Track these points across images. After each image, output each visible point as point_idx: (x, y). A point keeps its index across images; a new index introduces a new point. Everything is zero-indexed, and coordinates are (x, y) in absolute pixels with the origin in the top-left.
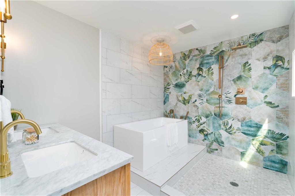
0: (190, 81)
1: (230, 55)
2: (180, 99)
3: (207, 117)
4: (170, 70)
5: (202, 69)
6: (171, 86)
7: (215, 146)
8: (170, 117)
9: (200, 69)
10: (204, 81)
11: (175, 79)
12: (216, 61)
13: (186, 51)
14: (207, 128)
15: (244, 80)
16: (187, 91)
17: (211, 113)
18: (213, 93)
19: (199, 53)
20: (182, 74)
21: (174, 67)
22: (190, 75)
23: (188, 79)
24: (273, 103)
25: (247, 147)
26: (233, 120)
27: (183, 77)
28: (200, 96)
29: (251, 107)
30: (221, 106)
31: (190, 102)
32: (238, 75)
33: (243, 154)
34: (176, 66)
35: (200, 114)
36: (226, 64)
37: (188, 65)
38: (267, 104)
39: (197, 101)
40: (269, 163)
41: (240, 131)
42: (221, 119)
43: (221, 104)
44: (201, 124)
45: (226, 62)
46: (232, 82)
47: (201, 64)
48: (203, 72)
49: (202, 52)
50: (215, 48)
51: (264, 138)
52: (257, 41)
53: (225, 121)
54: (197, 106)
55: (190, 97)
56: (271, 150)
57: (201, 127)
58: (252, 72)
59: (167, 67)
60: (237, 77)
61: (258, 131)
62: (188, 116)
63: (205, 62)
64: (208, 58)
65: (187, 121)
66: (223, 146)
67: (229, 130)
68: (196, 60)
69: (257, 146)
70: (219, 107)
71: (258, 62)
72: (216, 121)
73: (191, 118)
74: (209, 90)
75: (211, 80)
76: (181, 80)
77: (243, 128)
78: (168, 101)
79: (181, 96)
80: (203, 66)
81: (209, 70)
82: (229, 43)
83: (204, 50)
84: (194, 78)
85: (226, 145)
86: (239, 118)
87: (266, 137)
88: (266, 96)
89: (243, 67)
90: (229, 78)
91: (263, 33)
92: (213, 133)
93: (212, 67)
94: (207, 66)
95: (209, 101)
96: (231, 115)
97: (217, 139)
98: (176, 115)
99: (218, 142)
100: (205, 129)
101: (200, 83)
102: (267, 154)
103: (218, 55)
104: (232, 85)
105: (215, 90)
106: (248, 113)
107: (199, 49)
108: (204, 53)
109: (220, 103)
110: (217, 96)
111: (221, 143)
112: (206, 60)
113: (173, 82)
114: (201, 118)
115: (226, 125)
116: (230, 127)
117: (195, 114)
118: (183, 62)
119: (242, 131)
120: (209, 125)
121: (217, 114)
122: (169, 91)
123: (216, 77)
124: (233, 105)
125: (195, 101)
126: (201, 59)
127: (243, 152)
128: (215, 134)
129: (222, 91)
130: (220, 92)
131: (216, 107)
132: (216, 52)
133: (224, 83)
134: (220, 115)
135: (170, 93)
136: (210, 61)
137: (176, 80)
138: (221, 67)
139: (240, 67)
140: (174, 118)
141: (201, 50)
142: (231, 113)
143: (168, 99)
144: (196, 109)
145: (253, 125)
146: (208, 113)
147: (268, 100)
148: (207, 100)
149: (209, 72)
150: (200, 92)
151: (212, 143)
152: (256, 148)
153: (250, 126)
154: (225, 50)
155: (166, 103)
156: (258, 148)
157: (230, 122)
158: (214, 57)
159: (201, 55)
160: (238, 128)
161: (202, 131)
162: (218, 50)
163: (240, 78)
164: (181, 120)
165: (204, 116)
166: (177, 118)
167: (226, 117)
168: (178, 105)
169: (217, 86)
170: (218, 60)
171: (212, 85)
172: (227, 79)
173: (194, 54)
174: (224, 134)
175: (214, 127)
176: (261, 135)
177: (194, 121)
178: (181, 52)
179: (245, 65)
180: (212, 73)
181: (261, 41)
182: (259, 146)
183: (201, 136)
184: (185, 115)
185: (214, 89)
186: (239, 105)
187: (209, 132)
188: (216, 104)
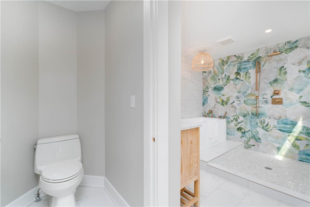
0: (228, 85)
1: (266, 61)
2: (219, 100)
3: (244, 116)
4: (209, 75)
5: (239, 73)
6: (210, 89)
7: (252, 142)
8: (209, 117)
9: (238, 73)
10: (241, 84)
11: (214, 83)
12: (253, 65)
13: (225, 58)
14: (245, 126)
15: (280, 83)
16: (225, 93)
17: (248, 113)
18: (251, 94)
19: (237, 59)
20: (220, 78)
21: (213, 72)
22: (228, 79)
23: (227, 82)
24: (307, 102)
25: (283, 142)
26: (269, 119)
27: (221, 81)
28: (238, 98)
29: (287, 106)
30: (258, 106)
31: (228, 103)
32: (274, 78)
33: (279, 149)
34: (214, 71)
35: (237, 114)
36: (263, 69)
37: (226, 70)
38: (302, 103)
39: (235, 102)
40: (304, 157)
41: (276, 128)
42: (258, 118)
43: (258, 105)
44: (239, 123)
45: (263, 67)
46: (268, 84)
47: (239, 69)
48: (240, 76)
49: (240, 58)
50: (252, 54)
51: (300, 134)
52: (293, 48)
53: (262, 120)
54: (234, 106)
55: (228, 99)
56: (306, 145)
57: (239, 126)
58: (288, 75)
59: (206, 72)
60: (273, 80)
61: (294, 127)
62: (226, 115)
63: (243, 67)
64: (245, 63)
65: (225, 120)
66: (260, 142)
67: (266, 128)
68: (234, 65)
69: (292, 141)
70: (256, 107)
71: (293, 66)
72: (253, 120)
73: (229, 118)
74: (246, 92)
75: (248, 83)
76: (220, 83)
77: (279, 125)
78: (207, 102)
79: (220, 98)
80: (240, 71)
81: (246, 74)
82: (266, 50)
83: (242, 56)
84: (232, 82)
85: (262, 141)
86: (276, 117)
87: (301, 133)
88: (301, 96)
89: (279, 71)
90: (266, 81)
91: (298, 40)
92: (251, 131)
93: (250, 71)
94: (245, 71)
95: (246, 102)
96: (267, 114)
97: (254, 136)
98: (214, 115)
99: (255, 138)
100: (243, 127)
101: (237, 86)
102: (302, 148)
103: (255, 61)
104: (268, 87)
105: (253, 92)
106: (284, 112)
107: (237, 55)
108: (242, 59)
109: (257, 104)
110: (254, 98)
111: (258, 140)
112: (244, 65)
113: (211, 85)
114: (239, 118)
115: (262, 123)
116: (267, 125)
117: (233, 114)
118: (221, 68)
119: (278, 128)
120: (246, 124)
121: (255, 113)
122: (208, 94)
123: (253, 80)
124: (270, 105)
125: (233, 102)
126: (239, 65)
127: (279, 147)
128: (253, 131)
129: (259, 92)
130: (257, 94)
131: (253, 107)
132: (253, 58)
133: (261, 86)
134: (257, 115)
135: (209, 95)
136: (248, 66)
137: (215, 84)
138: (258, 71)
139: (276, 71)
140: (213, 117)
141: (238, 56)
142: (267, 112)
143: (207, 101)
144: (234, 109)
145: (289, 123)
146: (246, 112)
147: (303, 100)
148: (244, 101)
149: (246, 76)
150: (238, 94)
151: (249, 140)
152: (292, 142)
153: (286, 124)
154: (262, 56)
155: (205, 104)
156: (294, 143)
157: (267, 120)
158: (251, 63)
159: (239, 61)
160: (274, 126)
161: (239, 129)
162: (255, 57)
163: (276, 81)
164: (220, 119)
165: (242, 116)
166: (215, 117)
167: (263, 116)
168: (217, 106)
169: (255, 89)
170: (255, 65)
171: (249, 87)
172: (264, 82)
173: (232, 61)
174: (261, 132)
175: (251, 125)
176: (296, 132)
177: (232, 120)
178: (220, 59)
179: (281, 69)
180: (250, 77)
181: (296, 47)
182: (294, 141)
183: (239, 134)
184: (224, 115)
185: (252, 91)
186: (275, 105)
187: (247, 130)
188: (253, 104)
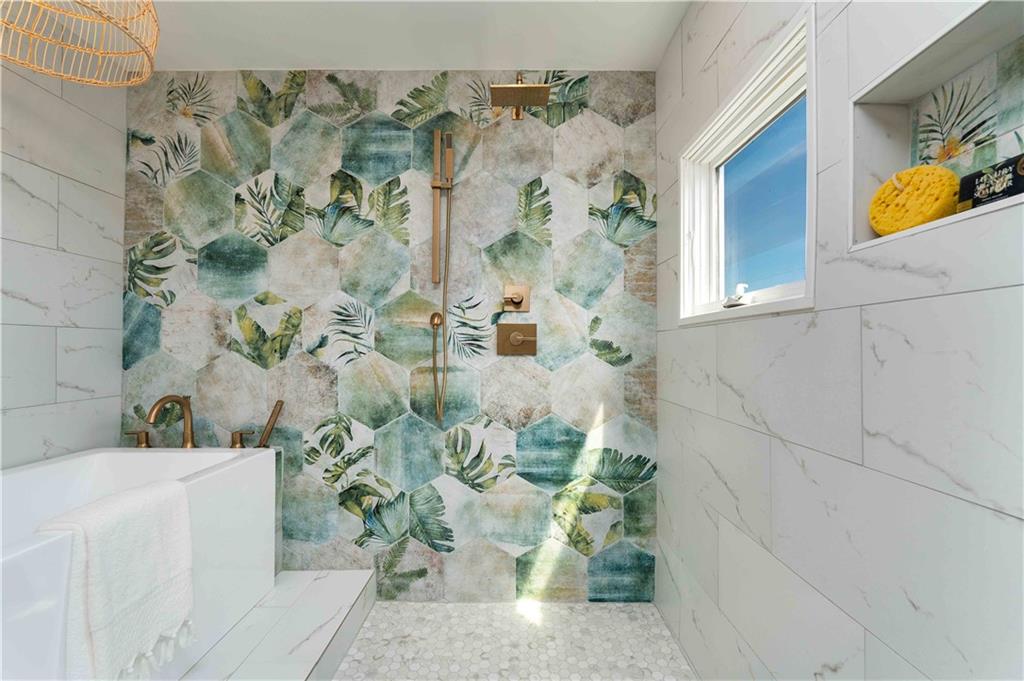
0: (292, 238)
1: (476, 138)
2: (235, 331)
3: (378, 421)
4: (172, 162)
5: (354, 180)
6: (178, 258)
7: (415, 555)
8: (168, 444)
9: (345, 181)
10: (365, 244)
11: (204, 218)
12: (419, 152)
13: (275, 75)
14: (380, 476)
15: (526, 253)
16: (274, 290)
17: (396, 402)
18: (408, 302)
19: (341, 101)
20: (245, 195)
21: (198, 147)
22: (294, 204)
23: (284, 223)
24: (615, 346)
25: (538, 532)
26: (486, 426)
27: (250, 210)
28: (344, 317)
29: (552, 363)
30: (440, 364)
31: (294, 351)
32: (507, 231)
33: (523, 566)
34: (208, 145)
35: (343, 409)
36: (463, 176)
37: (280, 153)
38: (600, 349)
39: (330, 341)
40: (605, 579)
41: (512, 469)
42: (441, 427)
43: (440, 357)
44: (350, 462)
45: (462, 168)
46: (483, 254)
47: (353, 157)
48: (359, 199)
49: (357, 98)
50: (417, 94)
51: (592, 484)
52: (570, 104)
53: (456, 435)
54: (327, 368)
55: (292, 323)
56: (612, 526)
57: (351, 475)
58: (555, 224)
59: (148, 141)
60: (501, 236)
61: (573, 457)
62: (284, 423)
63: (373, 148)
64: (385, 133)
65: (271, 452)
66: (450, 550)
67: (471, 476)
68: (327, 132)
69: (569, 518)
70: (434, 370)
71: (569, 183)
72: (418, 438)
73: (299, 436)
74: (387, 290)
75: (399, 239)
76: (244, 225)
77: (524, 453)
78: (156, 344)
79: (240, 317)
80: (360, 170)
81: (387, 192)
82: (474, 86)
83: (367, 91)
84: (313, 225)
85: (459, 541)
86: (511, 414)
87: (597, 477)
88: (596, 321)
89: (523, 199)
90: (474, 239)
91: (587, 77)
92: (407, 499)
93: (405, 178)
94: (382, 173)
95: (388, 344)
96: (479, 402)
97: (422, 522)
98: (205, 427)
99: (427, 533)
100: (370, 481)
101: (343, 253)
102: (599, 543)
103: (429, 129)
104: (484, 271)
105: (417, 291)
106: (541, 390)
107: (343, 78)
108: (366, 106)
109: (435, 352)
110: (423, 320)
111: (436, 537)
112: (375, 140)
113: (188, 231)
114: (348, 431)
115: (459, 449)
116: (478, 456)
117: (318, 413)
118: (255, 132)
119: (520, 469)
120: (386, 463)
121: (425, 402)
122: (163, 287)
123: (419, 227)
124: (490, 358)
125: (321, 345)
126: (353, 134)
127: (524, 559)
128: (417, 498)
129: (445, 293)
130: (435, 301)
131: (421, 371)
132: (419, 112)
133: (454, 260)
134: (434, 409)
135: (169, 297)
136: (395, 149)
137: (212, 224)
138: (444, 189)
139: (512, 195)
140: (195, 446)
141: (351, 85)
142: (479, 394)
143: (156, 333)
144: (324, 385)
145: (558, 440)
146: (384, 400)
147: (601, 335)
148: (379, 339)
149: (387, 203)
150: (345, 299)
151: (400, 549)
152: (568, 528)
153: (548, 444)
154: (458, 113)
155: (137, 356)
156: (574, 528)
157: (478, 434)
158: (410, 134)
159: (353, 112)
160: (506, 457)
161: (352, 496)
162: (431, 108)
163: (512, 242)
164: (238, 451)
165: (365, 419)
166: (213, 442)
167: (462, 415)
168: (221, 368)
169: (425, 273)
170: (429, 153)
171: (401, 265)
172: (466, 243)
173: (315, 102)
174: (452, 491)
175: (409, 466)
176: (581, 476)
177: (314, 450)
178: (246, 75)
179: (532, 192)
180: (404, 210)
181: (580, 106)
182: (576, 519)
183: (352, 522)
184: (265, 421)
185: (412, 287)
186: (508, 358)
187: (389, 495)
188: (418, 355)
